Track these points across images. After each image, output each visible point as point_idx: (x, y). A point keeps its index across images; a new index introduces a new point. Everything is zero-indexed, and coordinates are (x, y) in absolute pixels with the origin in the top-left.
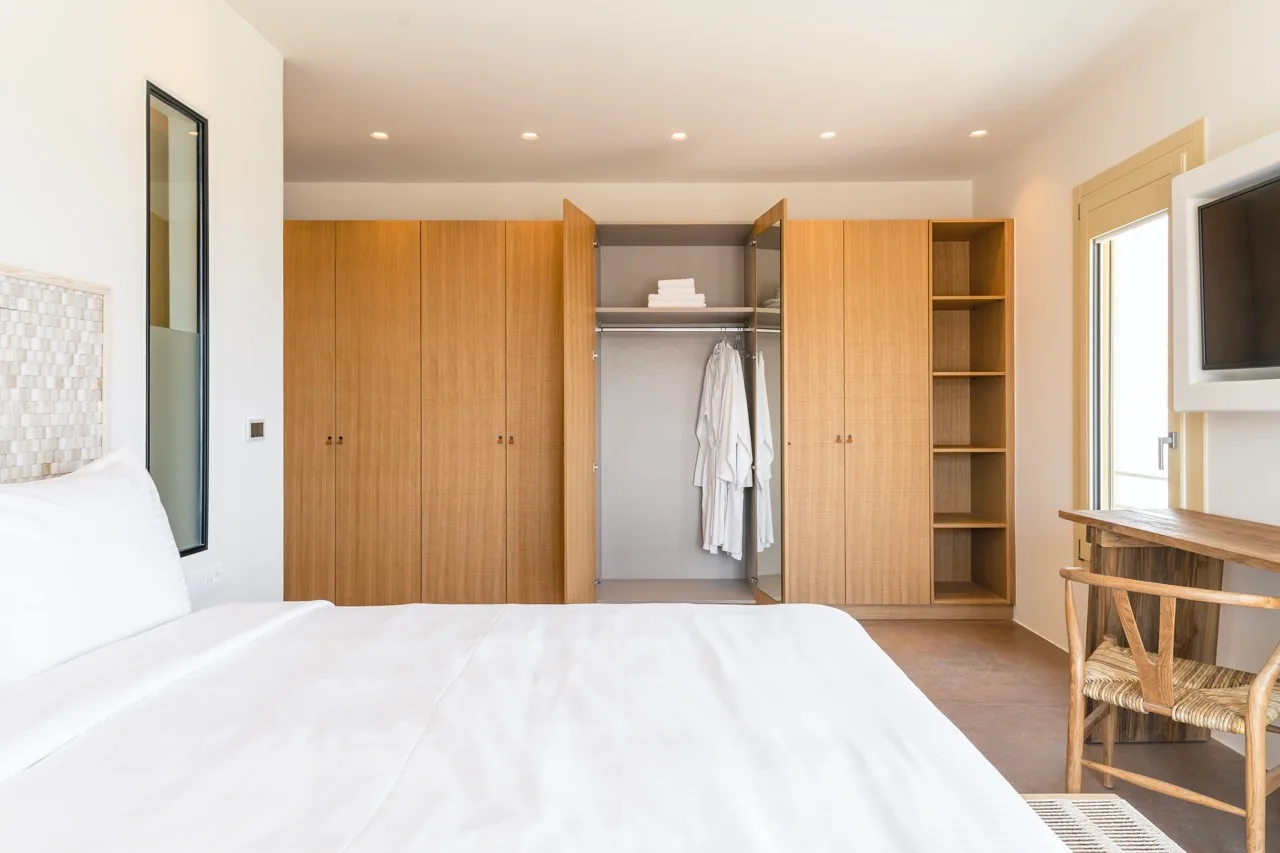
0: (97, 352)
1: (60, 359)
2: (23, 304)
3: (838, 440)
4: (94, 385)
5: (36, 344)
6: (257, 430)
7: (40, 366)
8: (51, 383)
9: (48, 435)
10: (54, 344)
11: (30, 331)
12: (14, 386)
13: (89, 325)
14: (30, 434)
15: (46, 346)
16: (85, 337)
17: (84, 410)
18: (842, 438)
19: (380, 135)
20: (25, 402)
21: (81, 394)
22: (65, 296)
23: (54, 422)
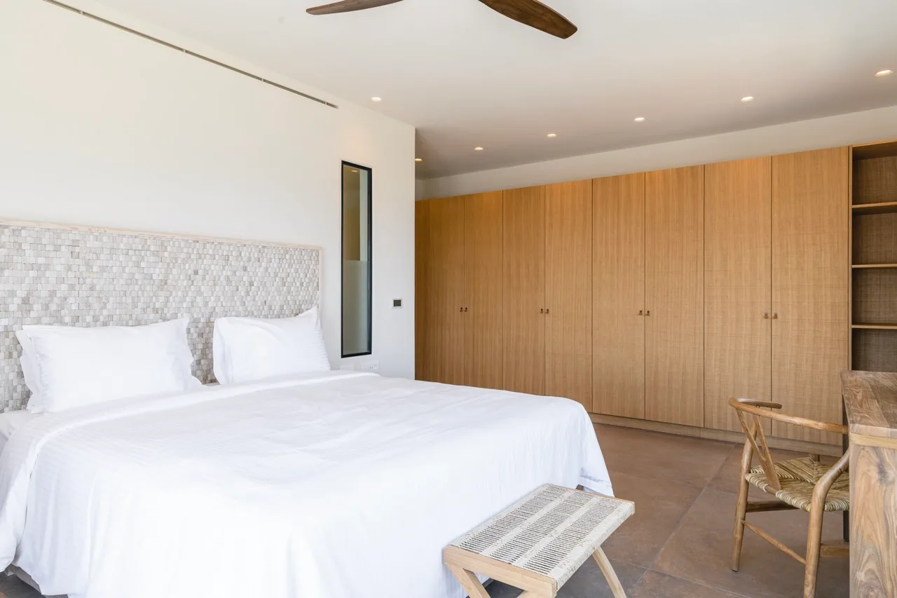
0: (316, 272)
1: (302, 275)
2: (288, 257)
3: (766, 316)
4: (315, 285)
5: (292, 270)
6: (397, 303)
7: (294, 279)
8: (298, 284)
9: (297, 303)
10: (299, 270)
11: (290, 266)
12: (285, 286)
13: (313, 262)
14: (291, 303)
15: (297, 271)
16: (311, 267)
17: (311, 294)
18: (769, 315)
19: (479, 149)
20: (289, 292)
21: (310, 289)
22: (303, 253)
23: (300, 299)
